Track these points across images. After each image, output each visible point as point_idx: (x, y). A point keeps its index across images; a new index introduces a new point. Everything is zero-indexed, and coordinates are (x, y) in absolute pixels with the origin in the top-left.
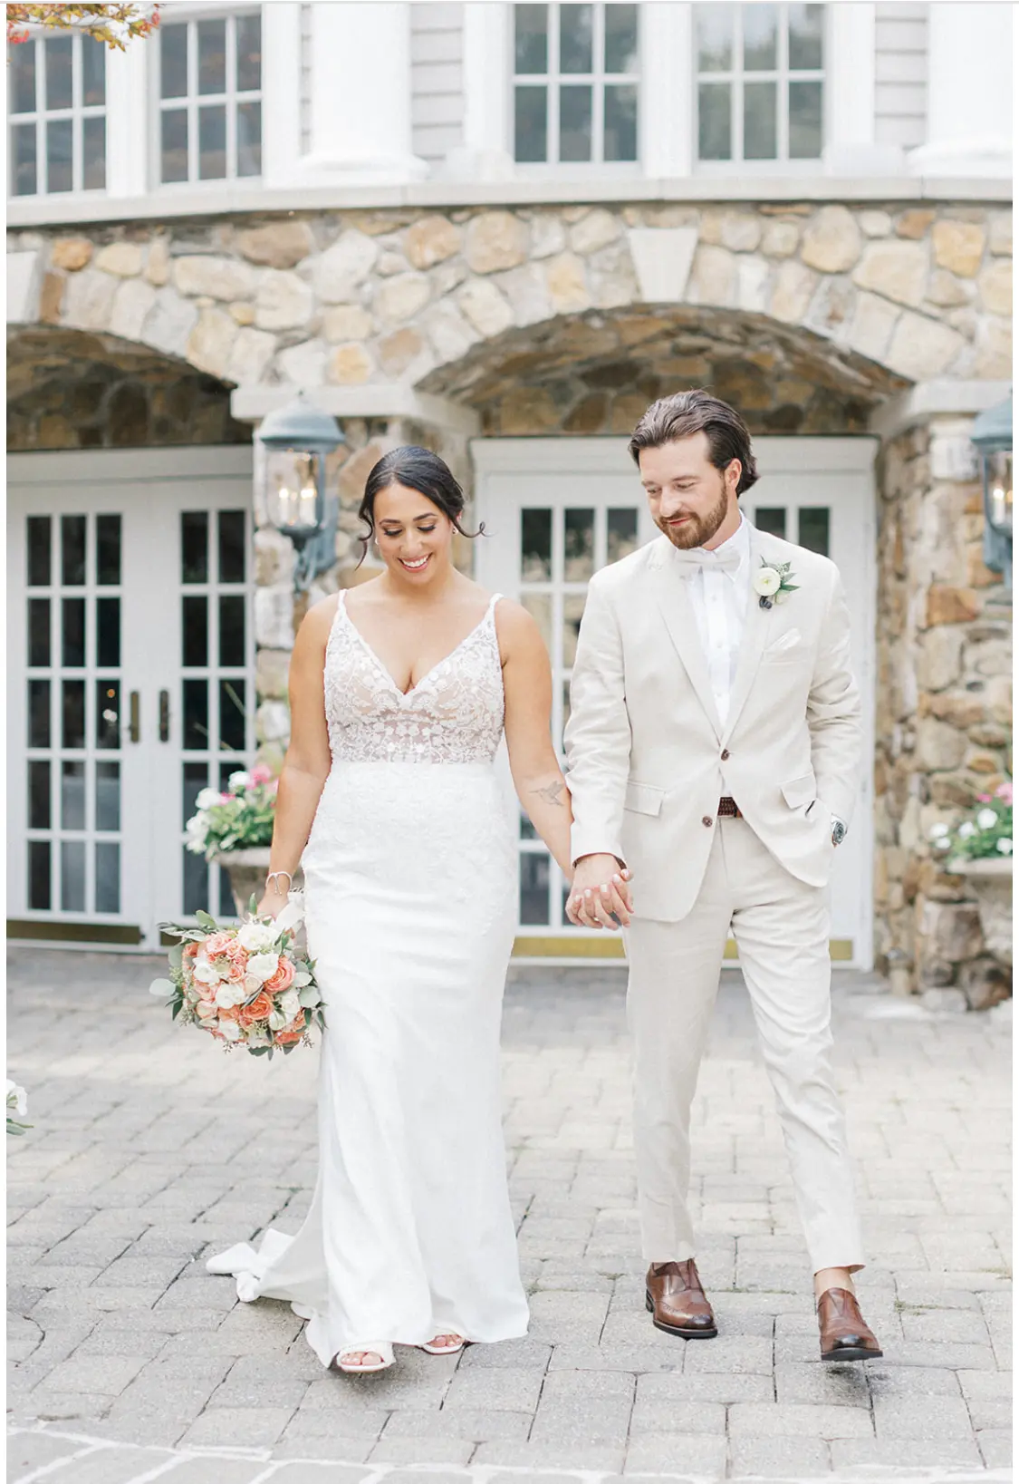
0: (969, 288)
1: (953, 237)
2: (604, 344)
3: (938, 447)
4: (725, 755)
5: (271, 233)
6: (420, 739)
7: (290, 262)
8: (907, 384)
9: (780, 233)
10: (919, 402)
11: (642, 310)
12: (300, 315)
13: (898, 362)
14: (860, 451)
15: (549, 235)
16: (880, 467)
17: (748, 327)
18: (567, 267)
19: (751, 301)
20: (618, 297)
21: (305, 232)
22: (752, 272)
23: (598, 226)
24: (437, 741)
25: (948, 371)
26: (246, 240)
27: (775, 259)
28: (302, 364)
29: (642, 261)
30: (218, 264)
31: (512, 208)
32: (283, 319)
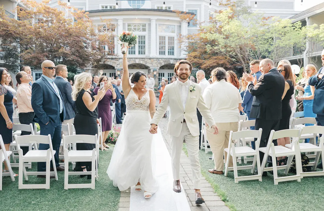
0: (153, 62)
1: (152, 60)
2: (134, 64)
3: (151, 70)
4: (184, 113)
5: (117, 59)
6: (141, 107)
7: (118, 61)
8: (149, 67)
9: (143, 60)
10: (150, 68)
11: (136, 63)
12: (118, 63)
13: (149, 66)
14: (147, 70)
15: (131, 60)
16: (148, 71)
17: (141, 64)
18: (132, 61)
19: (142, 63)
20: (135, 63)
21: (119, 59)
22: (142, 61)
23: (134, 59)
24: (143, 107)
25: (152, 67)
26: (115, 59)
27: (143, 61)
28: (118, 66)
29: (136, 61)
30: (114, 61)
31: (130, 58)
32: (117, 64)
